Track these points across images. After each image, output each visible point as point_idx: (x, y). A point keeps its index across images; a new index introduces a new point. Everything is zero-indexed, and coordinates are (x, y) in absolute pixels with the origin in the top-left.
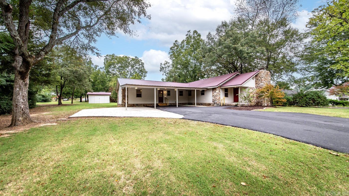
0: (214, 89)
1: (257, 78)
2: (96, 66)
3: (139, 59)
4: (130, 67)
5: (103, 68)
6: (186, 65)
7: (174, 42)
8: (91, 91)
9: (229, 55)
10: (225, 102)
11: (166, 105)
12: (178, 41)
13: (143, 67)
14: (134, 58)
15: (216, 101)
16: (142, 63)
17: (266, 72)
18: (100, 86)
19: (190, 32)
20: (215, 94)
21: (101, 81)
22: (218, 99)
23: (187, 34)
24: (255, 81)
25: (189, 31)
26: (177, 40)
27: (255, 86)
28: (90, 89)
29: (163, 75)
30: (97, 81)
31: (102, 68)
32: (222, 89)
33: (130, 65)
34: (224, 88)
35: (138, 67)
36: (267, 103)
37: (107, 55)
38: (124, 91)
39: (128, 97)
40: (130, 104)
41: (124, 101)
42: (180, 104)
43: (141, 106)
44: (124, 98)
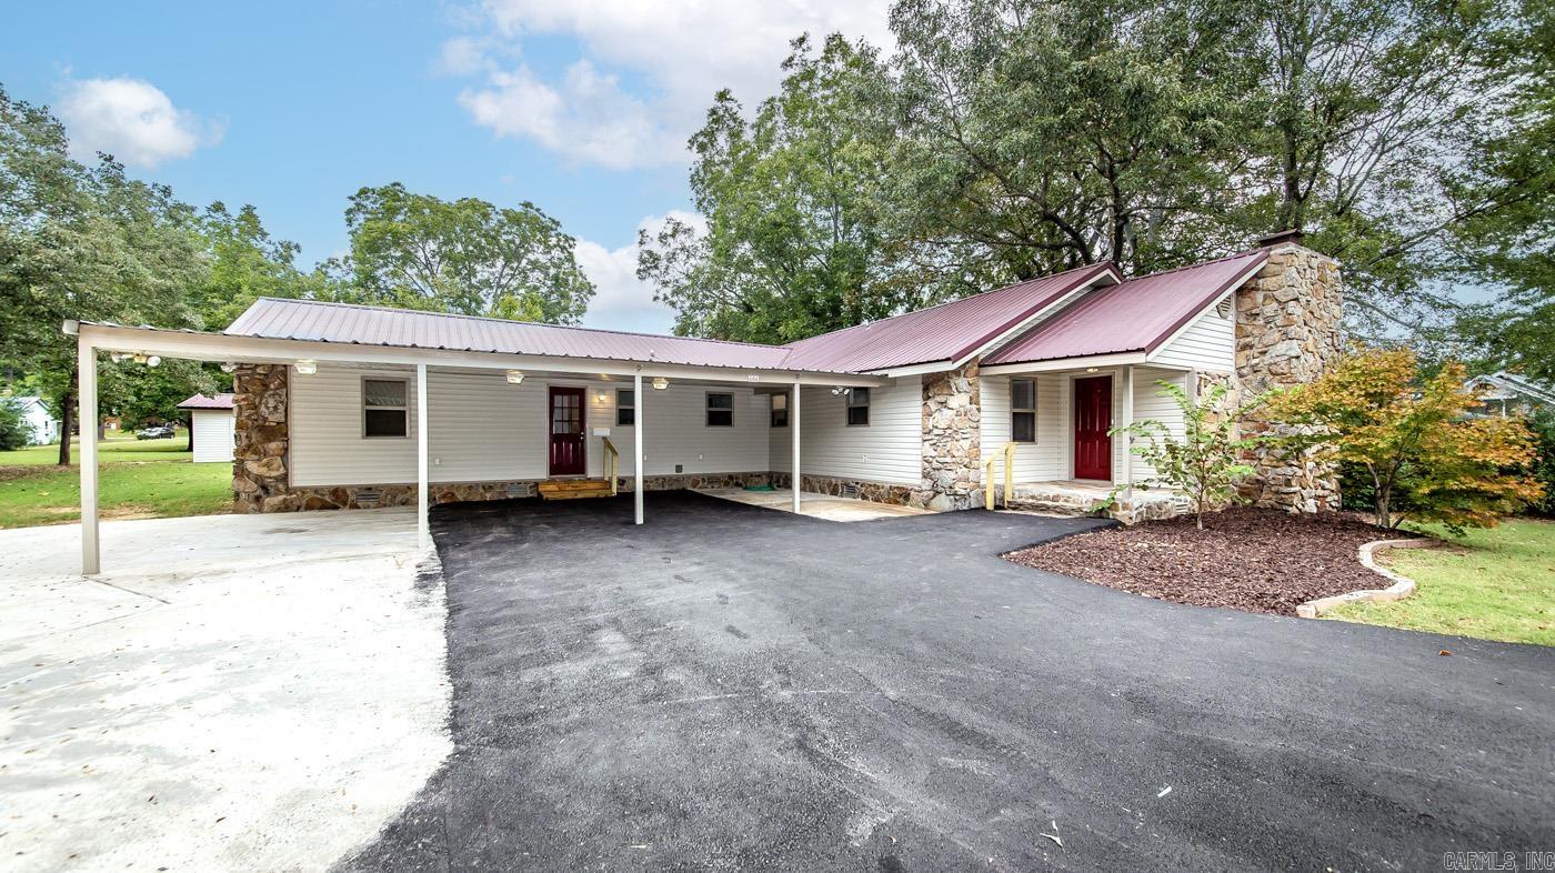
0: (933, 384)
1: (1247, 303)
3: (548, 215)
4: (501, 257)
5: (346, 260)
6: (777, 242)
7: (713, 103)
9: (1046, 132)
10: (1015, 481)
11: (602, 494)
12: (732, 95)
14: (519, 209)
15: (947, 477)
16: (561, 236)
17: (1315, 263)
19: (804, 46)
20: (942, 418)
22: (966, 461)
23: (791, 59)
24: (1233, 331)
25: (802, 40)
26: (728, 87)
27: (1232, 363)
29: (656, 298)
32: (992, 381)
33: (496, 250)
34: (1010, 376)
35: (543, 259)
36: (1320, 492)
37: (364, 192)
38: (254, 393)
39: (286, 434)
40: (303, 493)
41: (253, 467)
42: (712, 480)
43: (403, 504)
44: (249, 446)
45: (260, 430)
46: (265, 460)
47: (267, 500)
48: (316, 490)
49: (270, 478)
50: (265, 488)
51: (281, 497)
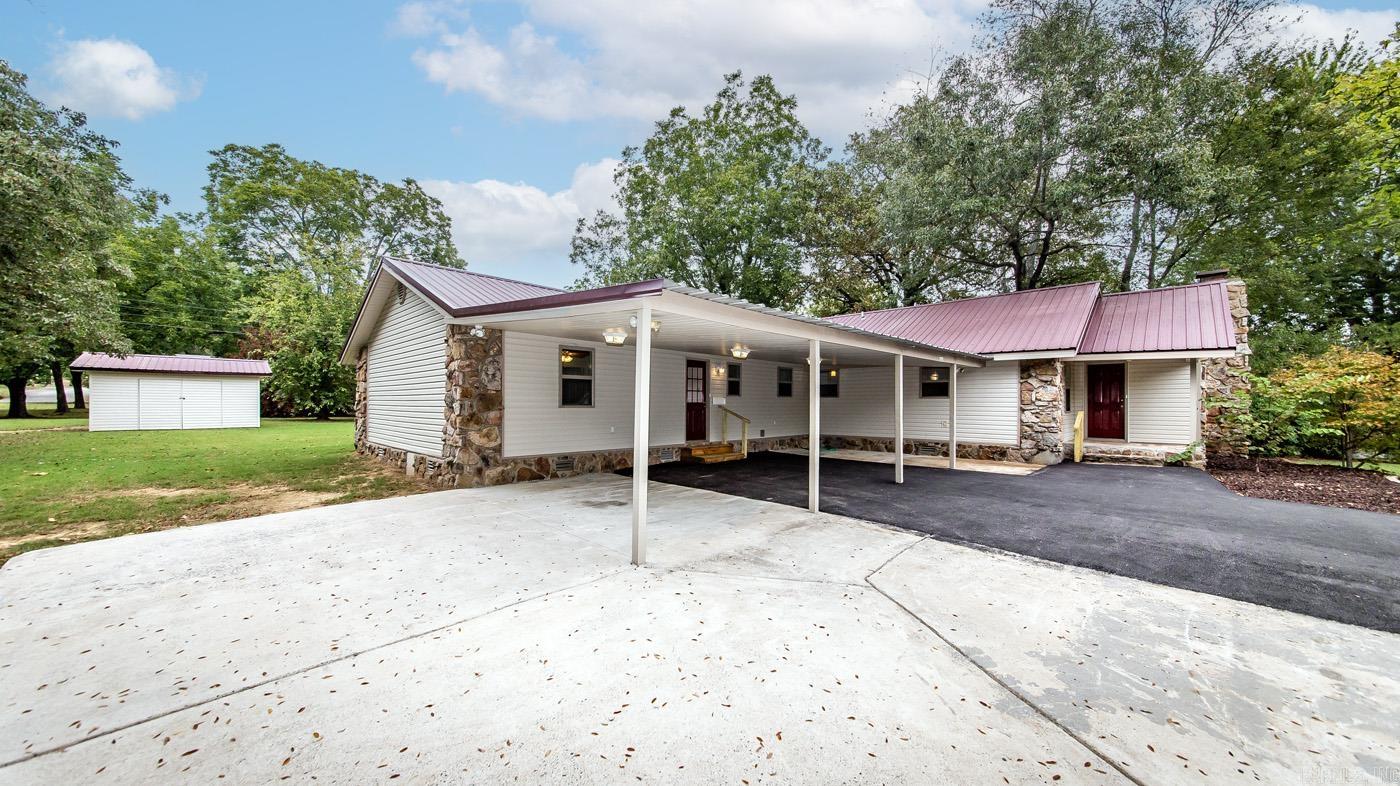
2: (152, 197)
3: (428, 194)
4: (369, 234)
5: (200, 217)
8: (116, 345)
12: (686, 112)
13: (446, 236)
14: (400, 185)
15: (1051, 439)
16: (441, 216)
18: (184, 318)
19: (738, 81)
21: (188, 287)
23: (724, 91)
25: (735, 76)
26: (682, 106)
28: (106, 335)
30: (158, 283)
31: (193, 218)
33: (367, 222)
35: (417, 233)
37: (231, 148)
38: (477, 359)
39: (501, 403)
40: (516, 463)
41: (475, 437)
42: (782, 442)
43: (591, 471)
44: (472, 416)
45: (481, 399)
46: (485, 431)
47: (487, 472)
48: (525, 460)
49: (488, 448)
50: (485, 460)
51: (500, 469)
